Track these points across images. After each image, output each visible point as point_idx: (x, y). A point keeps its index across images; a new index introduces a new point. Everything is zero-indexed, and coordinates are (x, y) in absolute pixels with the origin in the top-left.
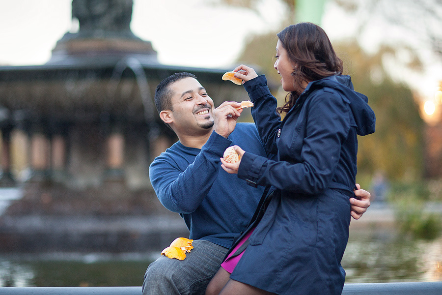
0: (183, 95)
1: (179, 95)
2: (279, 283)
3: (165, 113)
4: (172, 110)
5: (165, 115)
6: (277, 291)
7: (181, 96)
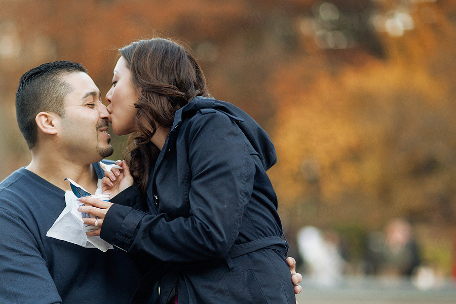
0: (87, 95)
1: (80, 93)
7: (83, 96)
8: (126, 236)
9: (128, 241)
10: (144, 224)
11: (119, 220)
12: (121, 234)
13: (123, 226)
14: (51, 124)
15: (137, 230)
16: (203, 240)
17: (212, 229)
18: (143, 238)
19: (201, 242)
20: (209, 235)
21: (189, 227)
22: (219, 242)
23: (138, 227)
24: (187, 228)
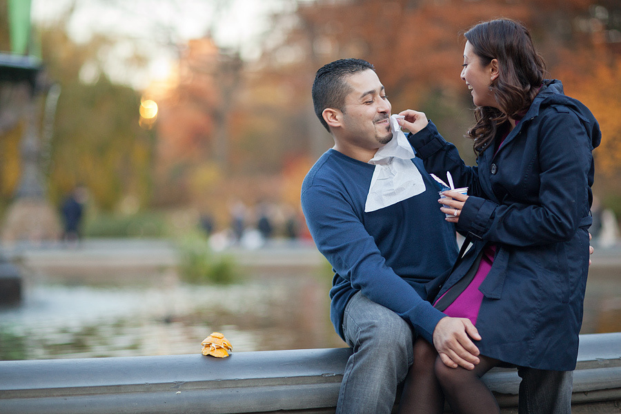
0: (365, 95)
1: (359, 93)
2: (533, 354)
3: (331, 112)
4: (342, 112)
5: (330, 114)
6: (531, 364)
7: (361, 95)
8: (481, 225)
9: (482, 229)
10: (498, 216)
11: (475, 211)
12: (476, 223)
13: (478, 216)
14: (335, 118)
15: (491, 221)
16: (555, 230)
17: (563, 220)
18: (498, 228)
19: (554, 232)
20: (561, 226)
21: (541, 218)
22: (569, 230)
23: (492, 217)
24: (539, 220)
